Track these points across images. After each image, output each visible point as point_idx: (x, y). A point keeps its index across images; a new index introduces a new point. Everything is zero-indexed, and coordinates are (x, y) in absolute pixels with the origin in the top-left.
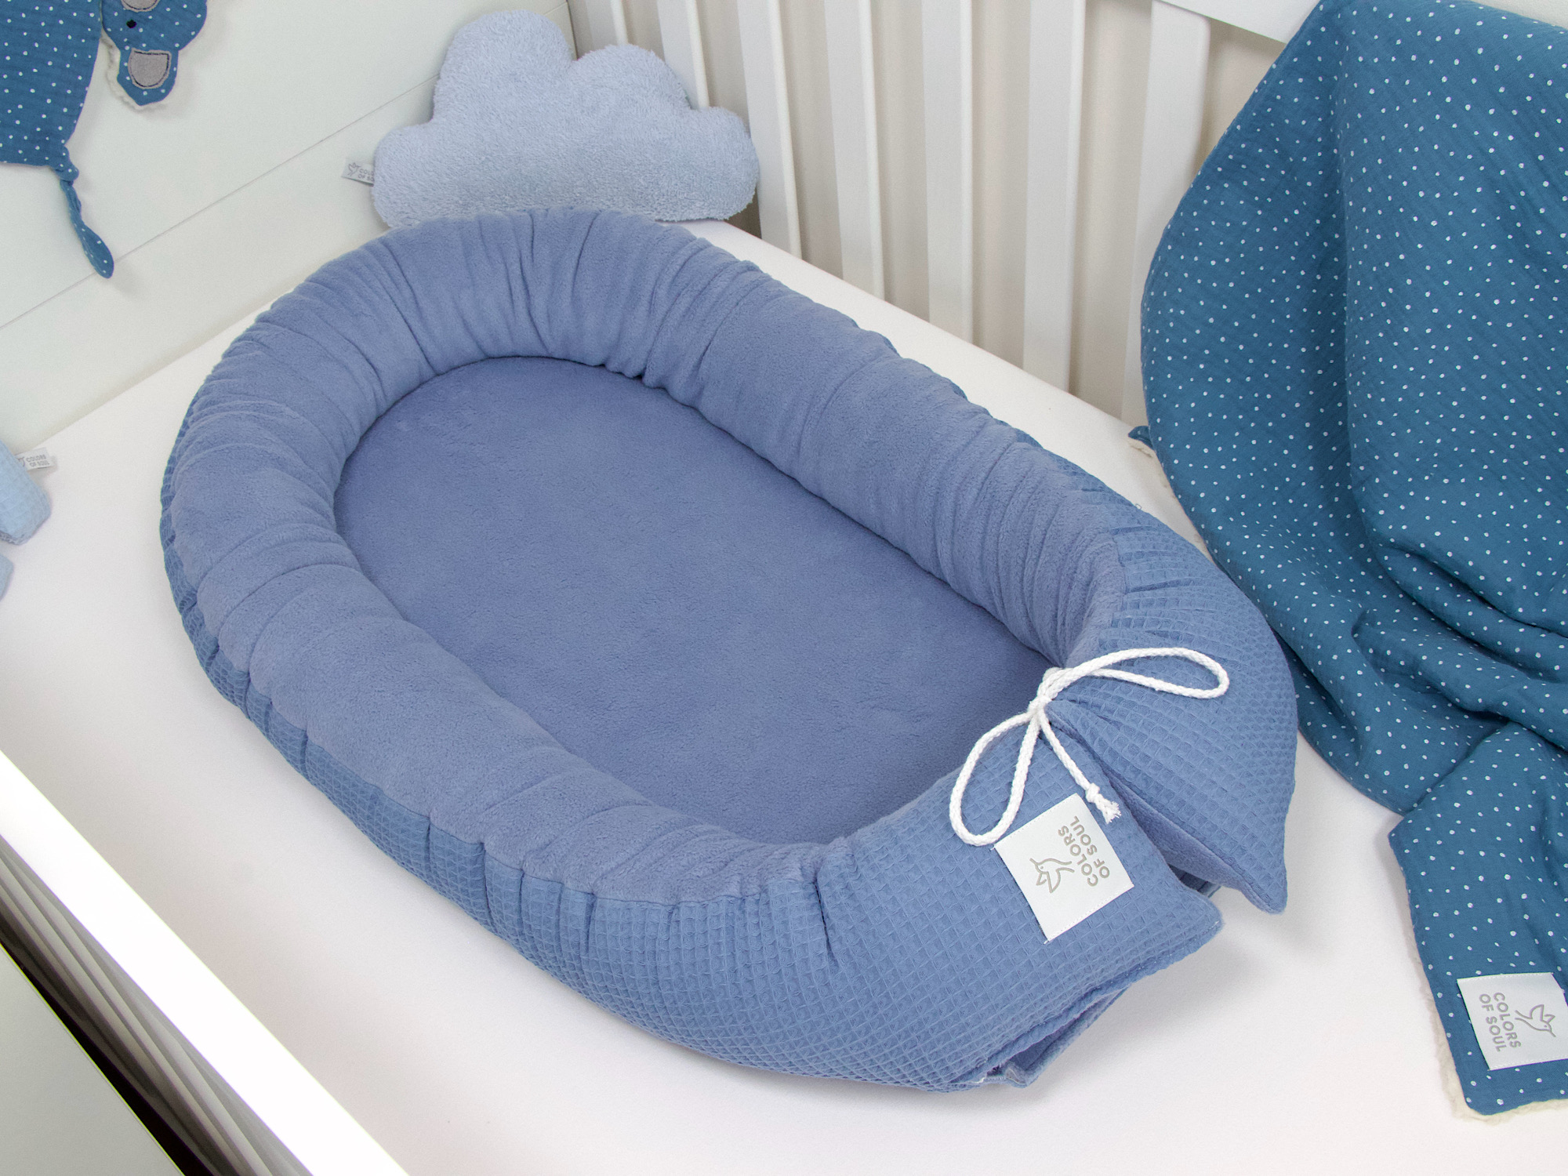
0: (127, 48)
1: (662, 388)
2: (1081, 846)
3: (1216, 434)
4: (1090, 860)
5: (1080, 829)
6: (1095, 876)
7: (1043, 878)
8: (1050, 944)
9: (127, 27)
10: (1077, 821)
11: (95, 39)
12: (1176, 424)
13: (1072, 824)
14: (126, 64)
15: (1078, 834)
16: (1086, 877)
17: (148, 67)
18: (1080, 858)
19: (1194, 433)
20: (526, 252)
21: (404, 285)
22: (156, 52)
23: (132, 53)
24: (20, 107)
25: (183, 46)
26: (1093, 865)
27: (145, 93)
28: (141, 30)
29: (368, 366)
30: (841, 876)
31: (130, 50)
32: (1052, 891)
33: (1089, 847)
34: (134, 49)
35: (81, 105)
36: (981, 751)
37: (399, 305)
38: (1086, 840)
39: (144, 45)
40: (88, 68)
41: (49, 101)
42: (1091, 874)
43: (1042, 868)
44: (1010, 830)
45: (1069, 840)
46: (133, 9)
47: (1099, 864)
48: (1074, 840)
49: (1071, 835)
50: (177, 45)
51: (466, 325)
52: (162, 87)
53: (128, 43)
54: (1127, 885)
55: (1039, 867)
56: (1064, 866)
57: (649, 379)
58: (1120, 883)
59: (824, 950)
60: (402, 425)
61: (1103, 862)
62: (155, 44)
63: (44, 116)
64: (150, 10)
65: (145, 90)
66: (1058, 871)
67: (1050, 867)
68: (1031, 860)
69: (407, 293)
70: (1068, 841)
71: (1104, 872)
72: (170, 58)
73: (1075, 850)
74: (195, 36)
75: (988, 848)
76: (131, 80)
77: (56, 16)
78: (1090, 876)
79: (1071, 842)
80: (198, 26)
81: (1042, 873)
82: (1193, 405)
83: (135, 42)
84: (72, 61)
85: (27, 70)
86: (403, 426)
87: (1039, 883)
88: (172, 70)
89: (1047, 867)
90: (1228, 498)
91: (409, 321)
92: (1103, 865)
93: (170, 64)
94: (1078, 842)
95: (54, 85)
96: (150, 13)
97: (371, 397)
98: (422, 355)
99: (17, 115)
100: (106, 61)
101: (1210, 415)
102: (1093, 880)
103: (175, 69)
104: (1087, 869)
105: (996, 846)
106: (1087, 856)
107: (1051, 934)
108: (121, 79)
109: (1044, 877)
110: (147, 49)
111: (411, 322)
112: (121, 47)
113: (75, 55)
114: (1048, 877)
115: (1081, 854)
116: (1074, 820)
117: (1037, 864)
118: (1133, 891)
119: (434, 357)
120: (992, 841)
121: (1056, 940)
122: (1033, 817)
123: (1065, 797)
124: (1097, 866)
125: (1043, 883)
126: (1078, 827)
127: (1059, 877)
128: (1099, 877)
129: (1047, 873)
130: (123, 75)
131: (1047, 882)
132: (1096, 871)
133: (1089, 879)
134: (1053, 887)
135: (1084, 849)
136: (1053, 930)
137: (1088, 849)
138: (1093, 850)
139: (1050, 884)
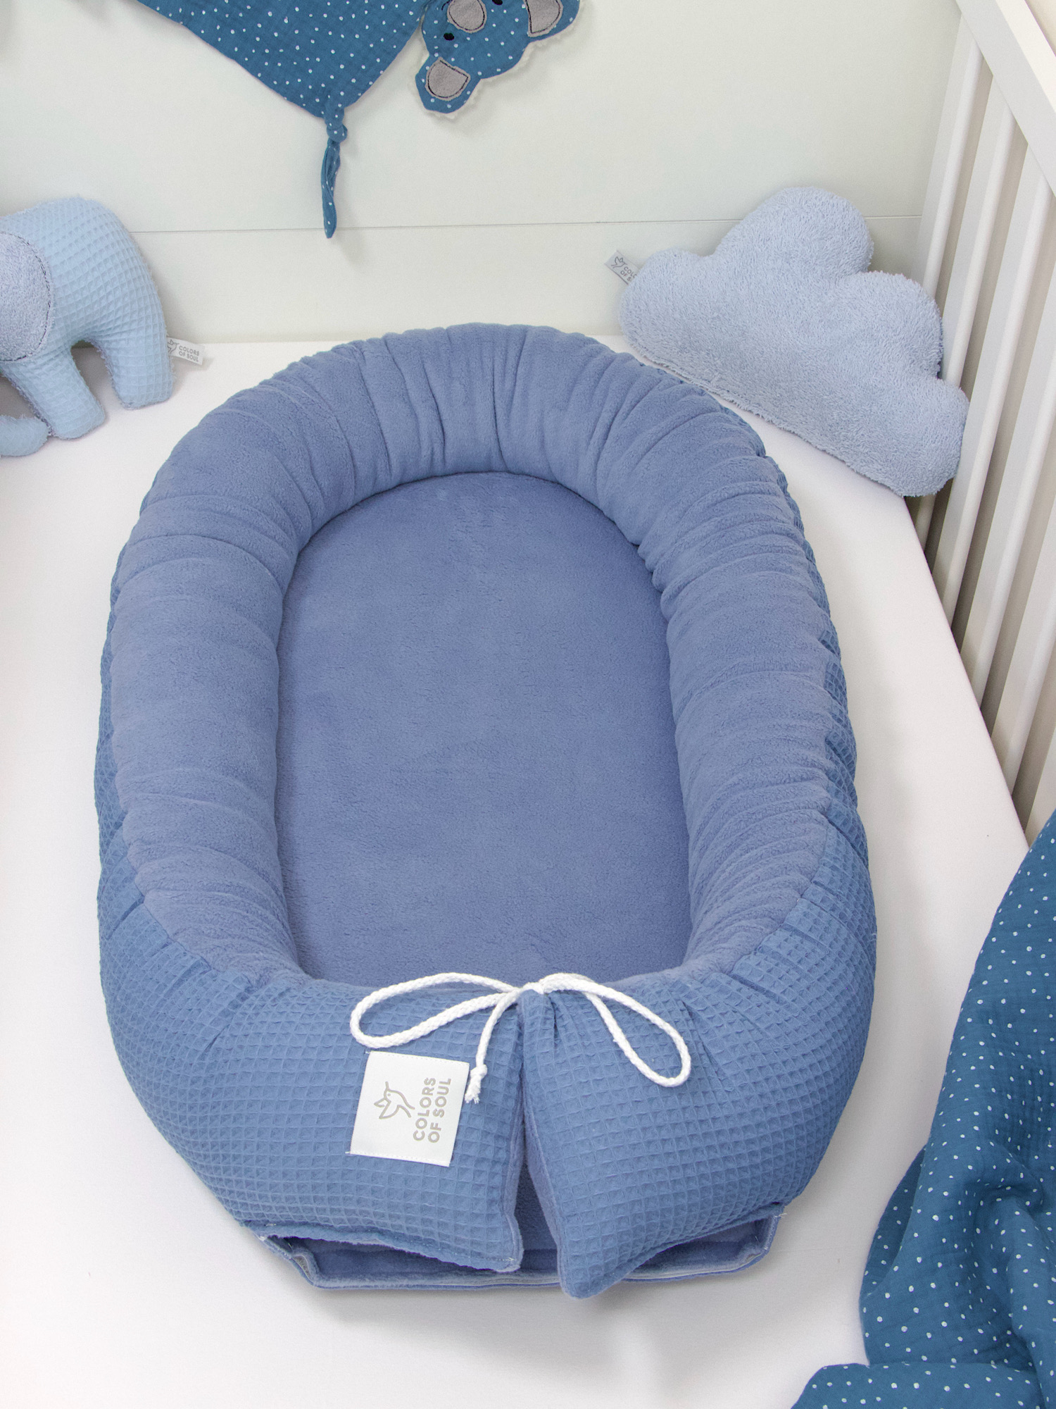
0: (436, 55)
2: (433, 1103)
3: (1050, 940)
4: (431, 1119)
5: (444, 1091)
6: (423, 1133)
7: (383, 1103)
8: (348, 1156)
9: (442, 37)
10: (449, 1082)
11: (406, 35)
12: (1020, 906)
13: (441, 1082)
14: (428, 68)
15: (439, 1093)
16: (416, 1129)
17: (449, 81)
18: (424, 1111)
19: (1029, 926)
20: (625, 407)
21: (509, 378)
22: (459, 70)
23: (438, 61)
24: (318, 60)
25: (485, 76)
26: (429, 1125)
27: (432, 100)
28: (456, 46)
29: (437, 426)
31: (437, 58)
32: (381, 1117)
33: (438, 1109)
34: (441, 59)
35: (371, 83)
36: (439, 981)
37: (496, 390)
38: (441, 1102)
39: (453, 60)
40: (389, 56)
41: (342, 67)
43: (389, 1095)
44: (393, 1049)
45: (427, 1091)
46: (456, 25)
47: (435, 1127)
48: (432, 1094)
49: (433, 1089)
50: (479, 73)
52: (450, 102)
53: (438, 51)
54: (445, 1161)
55: (388, 1093)
56: (406, 1107)
57: (654, 581)
58: (441, 1154)
59: (210, 1040)
60: (442, 492)
61: (440, 1129)
62: (462, 63)
63: (332, 77)
64: (471, 32)
65: (434, 98)
66: (399, 1106)
67: (395, 1100)
68: (387, 1083)
69: (508, 385)
70: (426, 1091)
71: (434, 1137)
72: (468, 81)
73: (426, 1103)
74: (499, 73)
75: (366, 1050)
76: (425, 84)
78: (420, 1131)
79: (428, 1093)
80: (507, 66)
81: (385, 1098)
82: (1045, 898)
83: (446, 54)
84: (377, 43)
85: (337, 33)
86: (442, 495)
87: (376, 1104)
88: (465, 91)
89: (393, 1097)
90: (1003, 1001)
91: (497, 410)
92: (437, 1131)
93: (465, 86)
94: (433, 1098)
95: (352, 55)
96: (469, 35)
97: (425, 453)
98: (496, 444)
99: (313, 65)
100: (414, 55)
102: (419, 1135)
103: (468, 93)
104: (422, 1124)
105: (373, 1054)
106: (431, 1114)
107: (356, 1150)
108: (418, 78)
109: (385, 1103)
110: (454, 64)
111: (499, 411)
112: (432, 52)
113: (382, 40)
114: (388, 1105)
115: (427, 1109)
116: (446, 1081)
117: (387, 1089)
118: (445, 1170)
119: (508, 454)
120: (372, 1046)
121: (355, 1156)
122: (419, 1054)
123: (458, 1059)
124: (432, 1128)
125: (381, 1106)
126: (444, 1088)
127: (396, 1112)
128: (426, 1137)
129: (389, 1102)
130: (421, 75)
131: (383, 1108)
132: (428, 1130)
133: (417, 1132)
134: (384, 1115)
135: (433, 1107)
136: (359, 1147)
137: (436, 1110)
138: (439, 1113)
139: (384, 1112)
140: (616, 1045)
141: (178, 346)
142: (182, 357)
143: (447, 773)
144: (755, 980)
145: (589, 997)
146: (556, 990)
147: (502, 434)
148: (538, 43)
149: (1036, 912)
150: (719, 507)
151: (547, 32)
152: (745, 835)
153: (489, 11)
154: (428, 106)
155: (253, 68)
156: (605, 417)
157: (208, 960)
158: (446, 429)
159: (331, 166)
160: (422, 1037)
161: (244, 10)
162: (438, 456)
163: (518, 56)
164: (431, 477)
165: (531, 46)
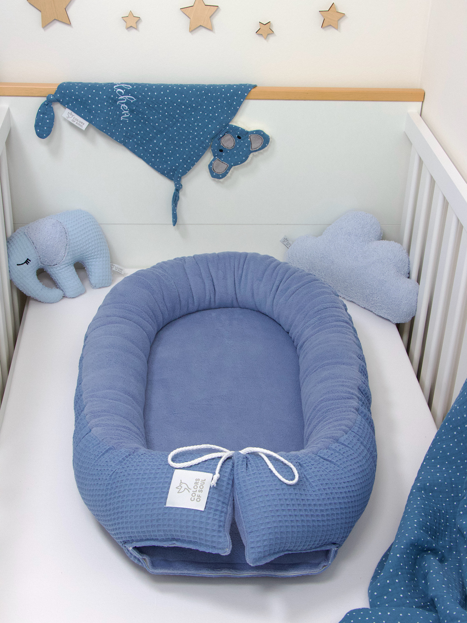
0: (216, 157)
2: (198, 487)
3: (447, 462)
4: (197, 493)
5: (203, 483)
6: (194, 498)
7: (179, 487)
8: (165, 508)
9: (219, 150)
11: (205, 149)
13: (202, 480)
14: (213, 162)
15: (201, 484)
16: (191, 497)
17: (221, 167)
19: (438, 457)
21: (240, 269)
22: (225, 163)
23: (217, 159)
24: (172, 158)
25: (234, 165)
26: (197, 495)
27: (214, 174)
28: (224, 154)
29: (212, 286)
33: (200, 489)
34: (218, 159)
35: (191, 167)
37: (235, 274)
38: (201, 487)
39: (222, 159)
40: (199, 157)
41: (181, 161)
42: (194, 497)
43: (182, 484)
44: (183, 468)
46: (224, 146)
47: (199, 496)
49: (199, 482)
50: (232, 164)
51: (253, 293)
52: (221, 175)
53: (217, 156)
54: (203, 509)
55: (181, 484)
56: (188, 489)
58: (201, 506)
60: (214, 314)
61: (201, 497)
62: (226, 161)
63: (177, 164)
64: (229, 149)
65: (215, 173)
66: (185, 489)
67: (184, 486)
68: (181, 480)
69: (240, 272)
71: (198, 500)
72: (228, 167)
73: (196, 487)
74: (239, 164)
75: (173, 468)
76: (212, 167)
77: (196, 136)
78: (193, 497)
79: (197, 484)
80: (243, 162)
81: (180, 486)
82: (444, 446)
83: (220, 157)
84: (194, 152)
85: (179, 149)
87: (177, 488)
88: (227, 171)
90: (428, 484)
91: (236, 282)
93: (227, 169)
94: (199, 485)
95: (185, 156)
97: (208, 298)
98: (235, 296)
99: (170, 160)
100: (208, 157)
101: (448, 454)
102: (193, 499)
103: (228, 171)
104: (194, 495)
105: (176, 470)
106: (197, 491)
107: (168, 505)
108: (209, 166)
109: (180, 487)
110: (223, 161)
112: (215, 156)
113: (196, 151)
114: (181, 488)
115: (196, 489)
116: (204, 480)
117: (181, 482)
118: (202, 512)
119: (239, 299)
120: (176, 467)
121: (168, 507)
122: (194, 470)
123: (209, 472)
126: (203, 482)
127: (184, 491)
128: (195, 500)
129: (182, 487)
130: (211, 164)
131: (179, 489)
132: (196, 497)
133: (192, 498)
134: (180, 492)
135: (198, 489)
136: (170, 503)
137: (199, 490)
138: (202, 491)
139: (179, 491)
140: (270, 469)
141: (115, 266)
142: (116, 270)
143: (211, 405)
144: (326, 457)
145: (260, 454)
146: (247, 453)
147: (237, 291)
148: (255, 153)
149: (441, 452)
150: (320, 312)
151: (258, 149)
153: (236, 141)
154: (213, 176)
155: (148, 161)
157: (114, 447)
158: (215, 288)
159: (176, 199)
160: (195, 465)
161: (145, 140)
162: (212, 300)
163: (247, 158)
164: (209, 308)
165: (251, 154)
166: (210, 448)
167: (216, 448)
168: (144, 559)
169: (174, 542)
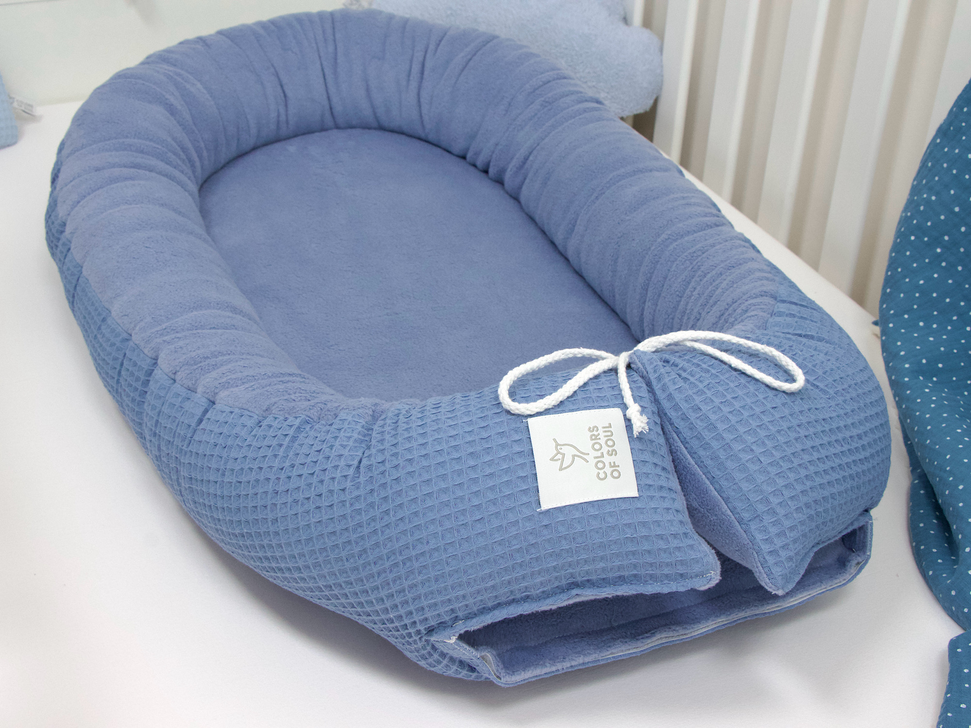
1: (499, 181)
2: (604, 445)
3: (936, 313)
4: (607, 459)
5: (609, 434)
6: (605, 473)
7: (558, 456)
8: (542, 513)
10: (610, 426)
12: (902, 295)
13: (604, 428)
15: (606, 436)
16: (597, 471)
18: (599, 454)
19: (915, 307)
20: (432, 47)
21: (330, 43)
26: (607, 464)
29: (279, 89)
30: (398, 415)
32: (561, 469)
33: (610, 449)
36: (556, 358)
37: (322, 55)
38: (610, 443)
42: (602, 471)
43: (561, 449)
44: (547, 412)
45: (595, 438)
47: (614, 466)
48: (600, 439)
49: (599, 434)
51: (368, 90)
54: (634, 493)
55: (559, 447)
56: (581, 455)
57: (492, 171)
58: (627, 487)
59: (356, 463)
60: (292, 147)
61: (618, 466)
66: (574, 456)
67: (569, 452)
68: (555, 440)
69: (331, 49)
70: (593, 437)
71: (616, 474)
73: (597, 447)
75: (523, 417)
78: (601, 472)
79: (596, 439)
87: (552, 459)
89: (565, 450)
90: (924, 361)
91: (325, 70)
94: (602, 441)
97: (274, 115)
98: (327, 101)
102: (602, 476)
104: (600, 465)
105: (530, 421)
106: (605, 454)
107: (546, 504)
109: (560, 456)
111: (327, 71)
114: (563, 458)
115: (601, 451)
116: (608, 425)
117: (557, 445)
118: (636, 499)
120: (529, 413)
121: (548, 511)
122: (573, 410)
123: (608, 407)
124: (611, 467)
125: (557, 460)
126: (608, 431)
127: (573, 461)
128: (608, 475)
129: (564, 455)
131: (560, 461)
132: (608, 470)
133: (599, 473)
134: (564, 466)
135: (605, 449)
136: (549, 501)
137: (609, 451)
138: (613, 453)
139: (562, 464)
140: (737, 368)
142: (20, 108)
143: (397, 314)
145: (689, 344)
146: (654, 350)
147: (332, 90)
149: (917, 295)
150: (538, 92)
152: (696, 267)
156: (419, 56)
157: (312, 417)
158: (287, 92)
160: (568, 397)
162: (283, 118)
164: (277, 140)
166: (571, 356)
167: (585, 353)
168: (483, 658)
169: (574, 592)
